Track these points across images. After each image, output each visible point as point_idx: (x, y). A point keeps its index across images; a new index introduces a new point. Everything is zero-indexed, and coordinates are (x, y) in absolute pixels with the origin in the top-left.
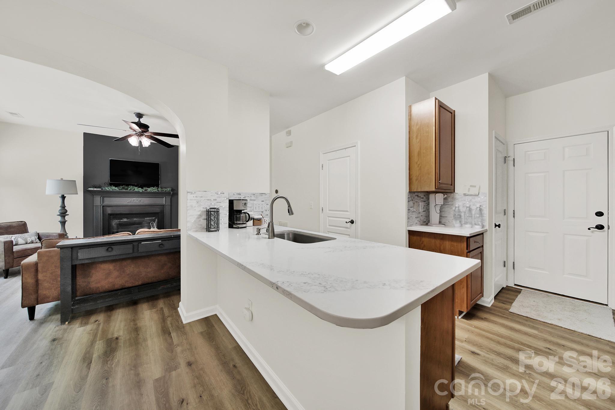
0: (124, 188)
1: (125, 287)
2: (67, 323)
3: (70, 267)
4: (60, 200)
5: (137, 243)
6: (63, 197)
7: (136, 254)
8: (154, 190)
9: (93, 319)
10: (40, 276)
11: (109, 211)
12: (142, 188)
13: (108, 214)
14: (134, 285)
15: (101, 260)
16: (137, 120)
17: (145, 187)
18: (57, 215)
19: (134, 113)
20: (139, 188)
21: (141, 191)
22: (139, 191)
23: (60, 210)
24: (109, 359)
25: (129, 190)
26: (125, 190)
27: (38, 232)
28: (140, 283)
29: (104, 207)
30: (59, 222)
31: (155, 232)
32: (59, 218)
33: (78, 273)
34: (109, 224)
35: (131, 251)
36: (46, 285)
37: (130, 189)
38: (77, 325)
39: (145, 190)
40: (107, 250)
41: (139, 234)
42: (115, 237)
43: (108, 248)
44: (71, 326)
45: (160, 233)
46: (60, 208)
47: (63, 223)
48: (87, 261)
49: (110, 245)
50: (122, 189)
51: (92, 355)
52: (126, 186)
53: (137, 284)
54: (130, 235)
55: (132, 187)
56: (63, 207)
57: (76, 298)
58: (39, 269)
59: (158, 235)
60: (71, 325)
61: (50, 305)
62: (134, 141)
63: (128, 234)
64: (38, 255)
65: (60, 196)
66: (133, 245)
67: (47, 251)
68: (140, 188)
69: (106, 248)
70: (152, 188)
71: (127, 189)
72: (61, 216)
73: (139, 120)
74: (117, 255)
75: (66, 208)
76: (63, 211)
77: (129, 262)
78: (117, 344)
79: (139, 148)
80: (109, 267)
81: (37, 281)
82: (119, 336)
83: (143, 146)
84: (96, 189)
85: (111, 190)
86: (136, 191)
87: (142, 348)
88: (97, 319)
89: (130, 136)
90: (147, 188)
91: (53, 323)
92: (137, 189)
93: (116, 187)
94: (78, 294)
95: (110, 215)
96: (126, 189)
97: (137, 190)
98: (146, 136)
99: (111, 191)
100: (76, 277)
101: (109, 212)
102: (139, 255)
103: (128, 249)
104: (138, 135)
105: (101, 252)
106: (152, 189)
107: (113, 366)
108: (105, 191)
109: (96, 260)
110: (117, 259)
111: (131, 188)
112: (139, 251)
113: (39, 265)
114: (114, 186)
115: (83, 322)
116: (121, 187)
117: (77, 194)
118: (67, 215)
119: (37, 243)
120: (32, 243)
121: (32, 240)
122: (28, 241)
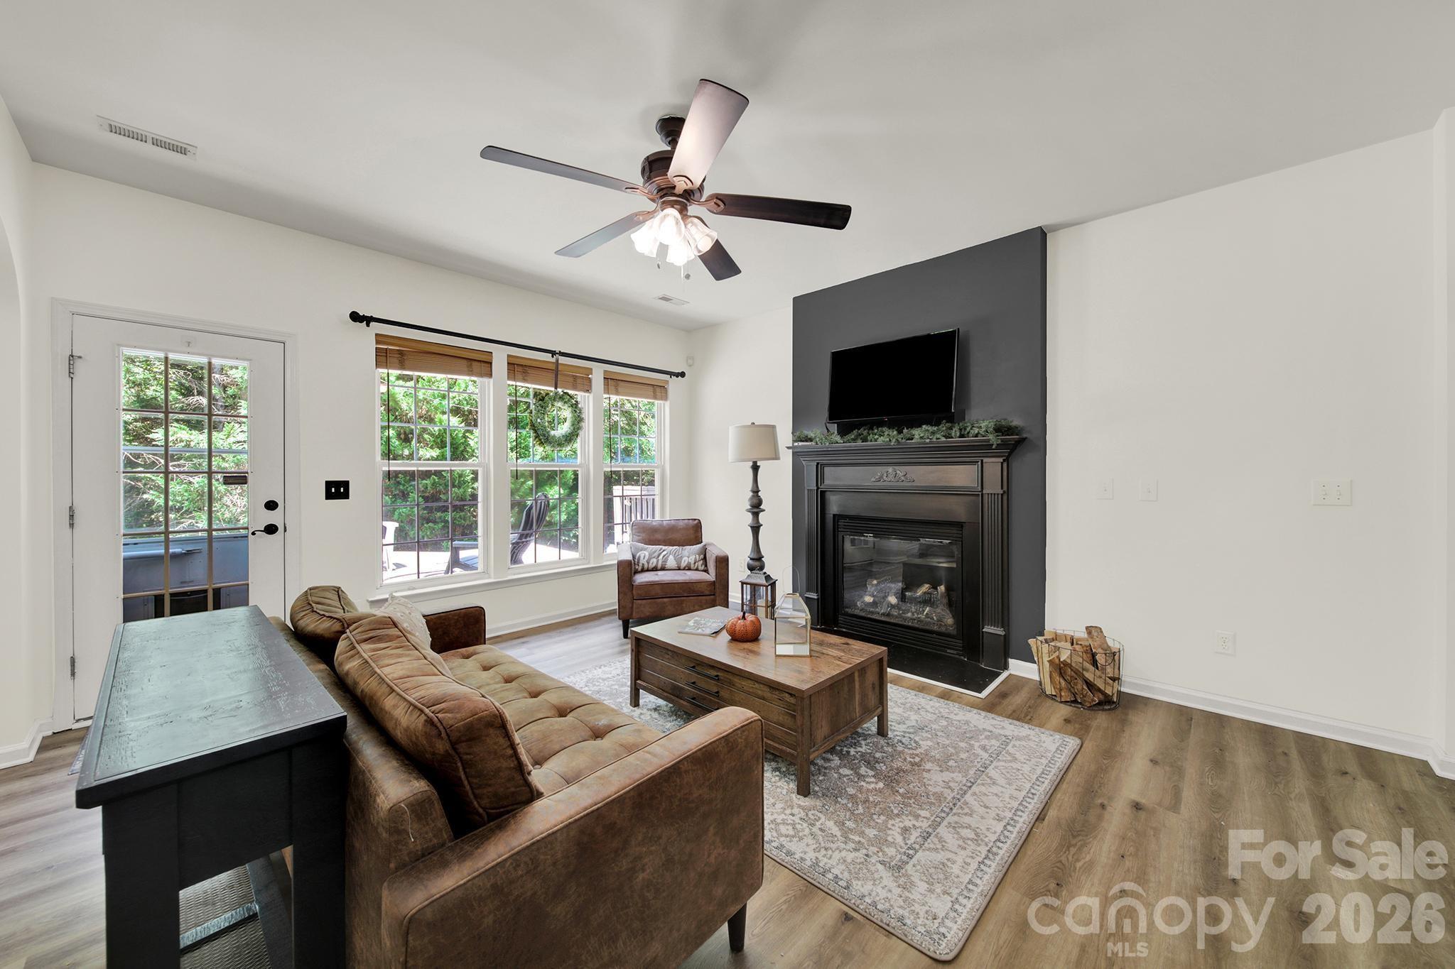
4: (749, 475)
6: (755, 468)
11: (834, 505)
12: (900, 431)
13: (835, 515)
18: (747, 509)
23: (750, 498)
29: (824, 494)
30: (749, 528)
32: (750, 518)
37: (871, 436)
46: (751, 494)
47: (756, 530)
56: (756, 490)
65: (751, 464)
71: (866, 439)
72: (752, 513)
75: (760, 493)
76: (757, 501)
90: (912, 431)
95: (839, 518)
96: (863, 440)
101: (836, 510)
111: (873, 435)
118: (764, 510)
119: (697, 570)
120: (689, 569)
121: (689, 563)
122: (683, 565)
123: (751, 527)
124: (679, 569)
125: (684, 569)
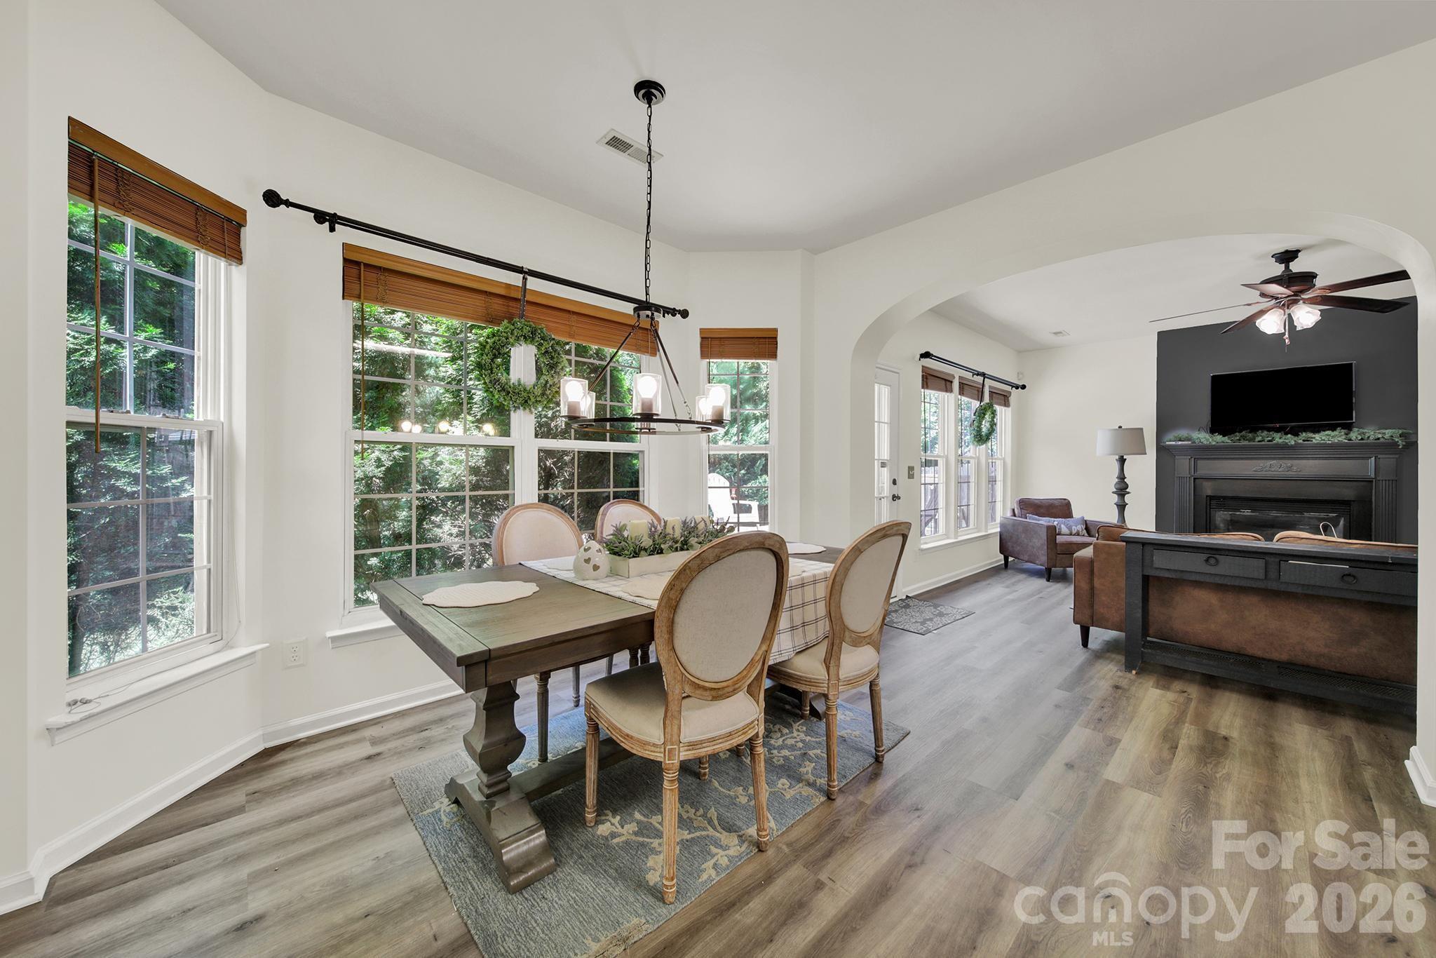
0: (1246, 437)
1: (1246, 653)
2: (1134, 672)
3: (1141, 577)
4: (1116, 466)
5: (1277, 560)
6: (1122, 461)
7: (1273, 585)
8: (1333, 437)
9: (1178, 685)
10: (1097, 583)
11: (1208, 489)
12: (1296, 434)
13: (1207, 496)
14: (1267, 656)
15: (1193, 578)
16: (1279, 269)
17: (1305, 431)
18: (1113, 492)
19: (1272, 257)
20: (1286, 434)
21: (1293, 443)
22: (1287, 444)
23: (1116, 483)
24: (1209, 761)
25: (1259, 442)
26: (1246, 443)
27: (1085, 519)
28: (1284, 657)
29: (1197, 480)
30: (1115, 506)
31: (1329, 544)
32: (1115, 498)
33: (1153, 593)
34: (1208, 515)
35: (1262, 576)
36: (1104, 598)
37: (1260, 438)
38: (1151, 683)
39: (1304, 441)
40: (1207, 561)
41: (1283, 542)
42: (1224, 539)
43: (1209, 557)
44: (1140, 680)
45: (1347, 547)
46: (1117, 480)
47: (1122, 507)
48: (1167, 575)
49: (1214, 552)
50: (1239, 440)
51: (1179, 740)
52: (1250, 432)
53: (1275, 656)
54: (1260, 540)
55: (1266, 432)
56: (1122, 477)
57: (1148, 638)
58: (1095, 571)
59: (1341, 550)
60: (1140, 678)
61: (1111, 634)
62: (1271, 324)
63: (1253, 538)
64: (1094, 548)
65: (1117, 457)
66: (1266, 563)
67: (1105, 545)
68: (1289, 435)
69: (1204, 556)
70: (1327, 432)
71: (1253, 440)
72: (1118, 495)
73: (1287, 267)
74: (1227, 576)
75: (1125, 480)
76: (1123, 486)
77: (1254, 599)
78: (1226, 746)
79: (1287, 336)
80: (1209, 598)
81: (1092, 588)
82: (1232, 738)
83: (1299, 328)
84: (1180, 443)
85: (1214, 443)
86: (1277, 444)
87: (1284, 783)
88: (1185, 690)
89: (1262, 313)
90: (1311, 435)
91: (1113, 663)
92: (1280, 438)
93: (1224, 436)
94: (1151, 631)
95: (1211, 498)
96: (1250, 440)
97: (1281, 441)
98: (1305, 301)
99: (1213, 446)
100: (1148, 601)
101: (1209, 492)
102: (1283, 588)
103: (1255, 568)
104: (1284, 305)
105: (1194, 563)
106: (1328, 435)
107: (1218, 776)
108: (1202, 446)
109: (1186, 577)
110: (1226, 585)
111: (1262, 437)
112: (1281, 581)
113: (1095, 564)
114: (1220, 434)
115: (1161, 683)
116: (1236, 436)
117: (1146, 454)
118: (1129, 493)
119: (1083, 535)
120: (1078, 535)
121: (1078, 531)
122: (1074, 532)
123: (1117, 505)
124: (1071, 535)
125: (1074, 535)
